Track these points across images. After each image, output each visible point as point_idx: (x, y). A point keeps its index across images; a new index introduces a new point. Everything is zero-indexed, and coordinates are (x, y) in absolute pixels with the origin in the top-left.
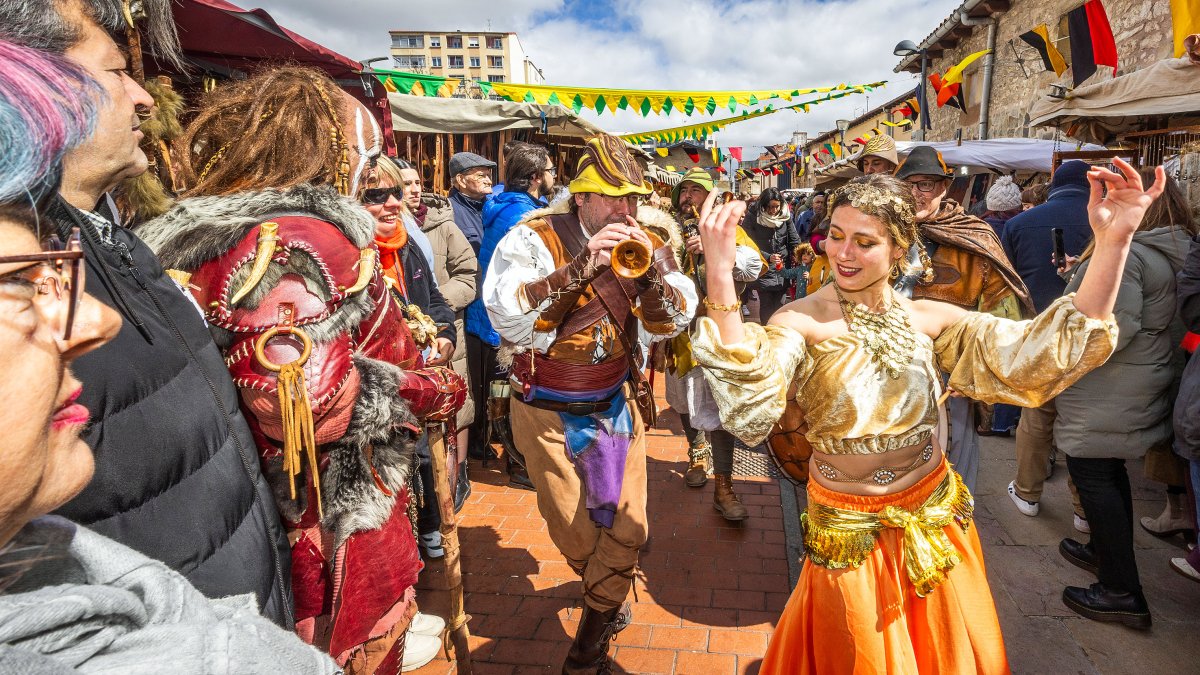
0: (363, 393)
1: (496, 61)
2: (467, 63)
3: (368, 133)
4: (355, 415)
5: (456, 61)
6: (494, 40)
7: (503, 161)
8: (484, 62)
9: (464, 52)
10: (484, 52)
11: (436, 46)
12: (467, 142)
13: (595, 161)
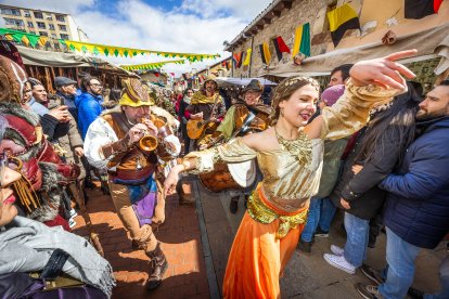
0: (44, 173)
1: (63, 27)
2: (48, 27)
3: (20, 74)
4: (43, 180)
5: (41, 25)
6: (60, 17)
7: (80, 81)
8: (57, 27)
9: (44, 20)
10: (56, 23)
11: (28, 16)
12: (61, 71)
13: (126, 91)
